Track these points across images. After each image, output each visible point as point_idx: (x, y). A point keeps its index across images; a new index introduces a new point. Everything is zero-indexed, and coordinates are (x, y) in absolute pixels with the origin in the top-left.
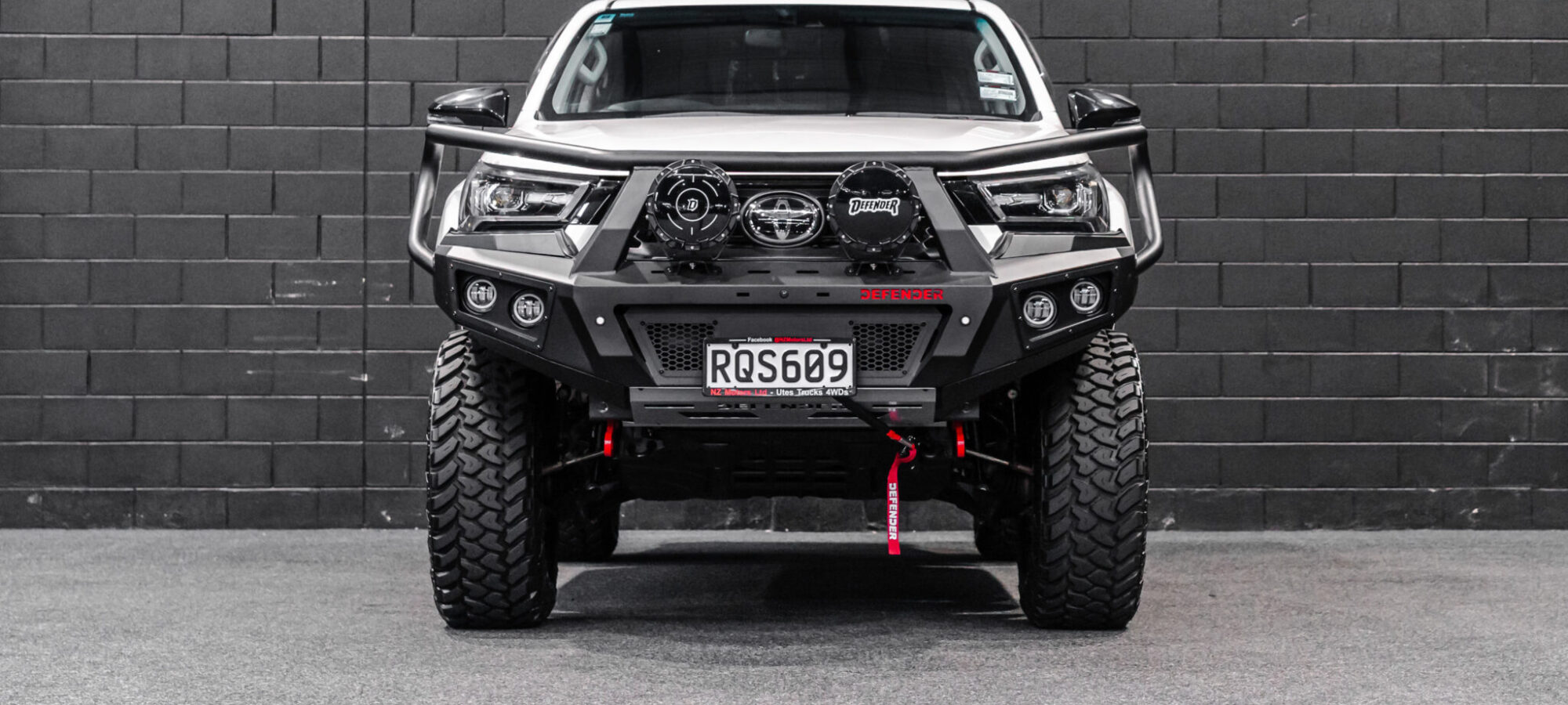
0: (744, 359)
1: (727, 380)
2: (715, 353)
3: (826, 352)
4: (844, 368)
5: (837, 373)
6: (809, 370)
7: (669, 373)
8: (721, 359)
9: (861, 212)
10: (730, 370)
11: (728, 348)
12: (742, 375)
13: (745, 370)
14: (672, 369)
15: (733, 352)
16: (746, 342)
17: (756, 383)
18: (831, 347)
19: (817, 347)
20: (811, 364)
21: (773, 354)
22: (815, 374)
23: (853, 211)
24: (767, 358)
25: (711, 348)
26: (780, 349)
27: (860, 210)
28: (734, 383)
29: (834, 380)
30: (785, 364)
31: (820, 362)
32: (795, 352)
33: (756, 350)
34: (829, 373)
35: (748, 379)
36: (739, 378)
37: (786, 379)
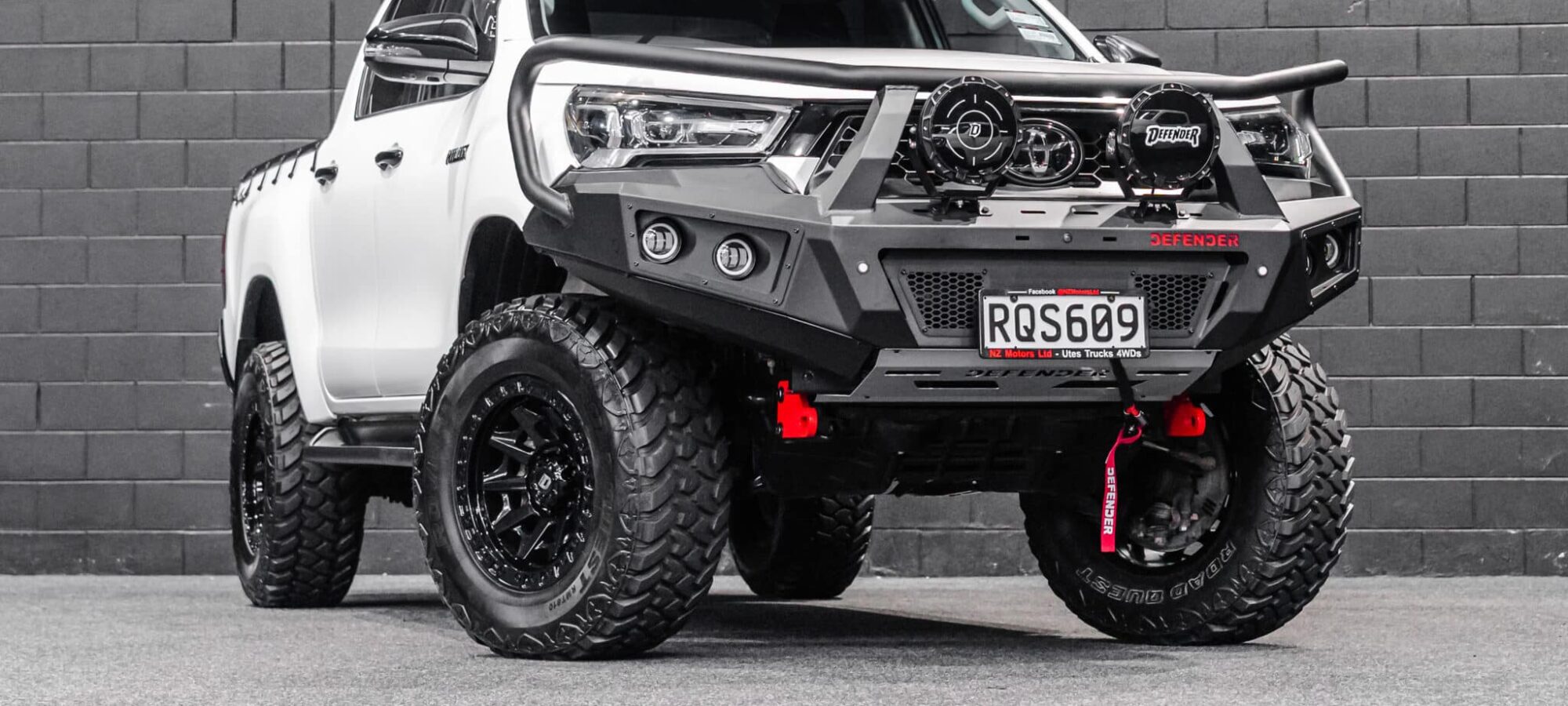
0: (1025, 314)
1: (1007, 339)
2: (993, 307)
3: (1114, 307)
4: (1134, 325)
5: (1129, 330)
6: (1097, 328)
7: (932, 331)
8: (999, 315)
9: (1159, 142)
10: (1010, 327)
11: (1005, 301)
12: (1024, 333)
13: (1025, 327)
14: (936, 326)
15: (1012, 307)
16: (1027, 295)
17: (1039, 343)
18: (1120, 301)
19: (1104, 301)
20: (1098, 321)
21: (1056, 309)
22: (1103, 332)
23: (1150, 140)
24: (1050, 313)
25: (989, 301)
26: (1064, 302)
27: (1158, 139)
28: (1015, 343)
29: (1124, 339)
30: (1071, 320)
31: (1108, 318)
32: (1080, 307)
33: (1037, 303)
34: (1119, 331)
35: (1030, 339)
36: (1020, 338)
37: (1072, 338)
